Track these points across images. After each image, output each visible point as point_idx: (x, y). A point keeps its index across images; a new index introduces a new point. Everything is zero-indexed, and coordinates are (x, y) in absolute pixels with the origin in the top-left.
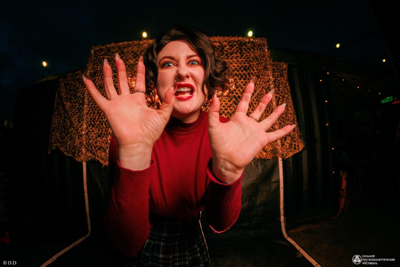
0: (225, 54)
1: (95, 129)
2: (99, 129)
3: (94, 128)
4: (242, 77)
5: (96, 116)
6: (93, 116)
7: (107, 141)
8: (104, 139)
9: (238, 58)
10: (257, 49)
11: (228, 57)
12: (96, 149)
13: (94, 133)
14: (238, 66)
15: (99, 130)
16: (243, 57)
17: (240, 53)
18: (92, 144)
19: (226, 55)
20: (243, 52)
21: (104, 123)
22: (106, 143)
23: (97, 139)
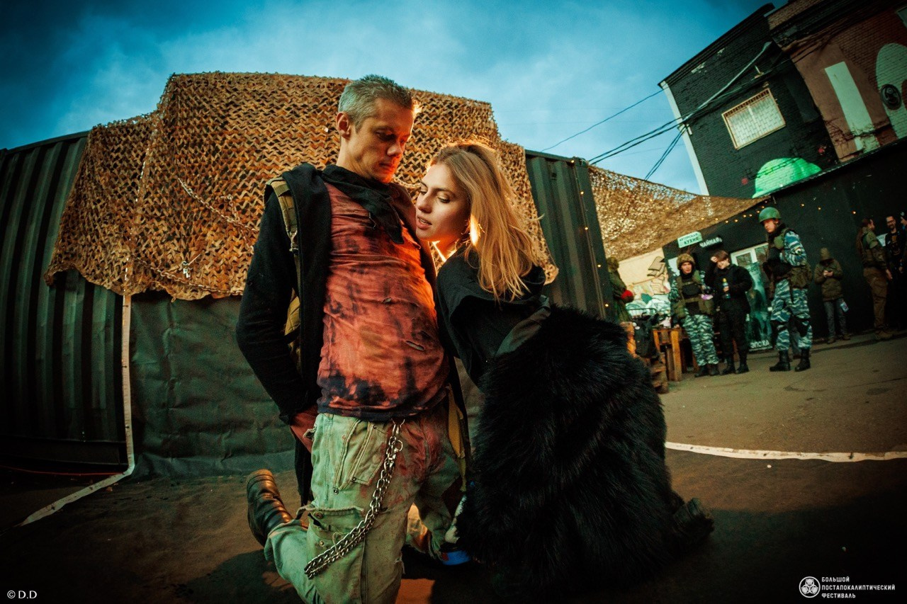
0: (425, 117)
2: (170, 224)
9: (446, 127)
10: (477, 118)
11: (431, 123)
13: (156, 233)
15: (170, 227)
16: (454, 127)
17: (450, 120)
18: (150, 256)
19: (427, 119)
20: (454, 119)
21: (183, 213)
23: (165, 245)
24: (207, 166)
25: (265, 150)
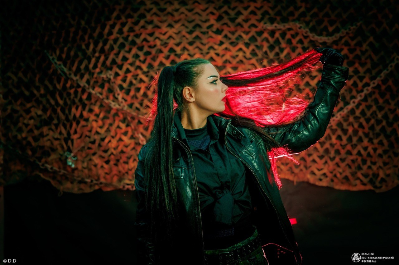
1: (33, 106)
2: (44, 106)
3: (28, 105)
5: (34, 75)
6: (25, 74)
7: (69, 134)
8: (59, 131)
12: (38, 155)
13: (28, 116)
15: (45, 110)
18: (24, 142)
22: (66, 140)
23: (40, 130)
24: (76, 33)
25: (143, 8)
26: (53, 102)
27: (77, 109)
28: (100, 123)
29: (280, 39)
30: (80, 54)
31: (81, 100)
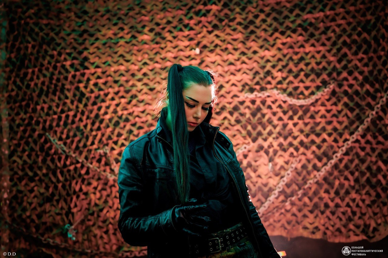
1: (36, 185)
2: (46, 184)
3: (33, 184)
4: (359, 48)
5: (38, 156)
6: (29, 156)
7: (70, 208)
8: (60, 206)
12: (41, 231)
13: (33, 195)
14: (349, 24)
15: (47, 188)
21: (58, 171)
22: (67, 215)
23: (43, 208)
24: (75, 116)
25: (134, 89)
26: (54, 180)
27: (76, 183)
28: (98, 195)
29: (261, 106)
30: (78, 134)
31: (80, 175)
